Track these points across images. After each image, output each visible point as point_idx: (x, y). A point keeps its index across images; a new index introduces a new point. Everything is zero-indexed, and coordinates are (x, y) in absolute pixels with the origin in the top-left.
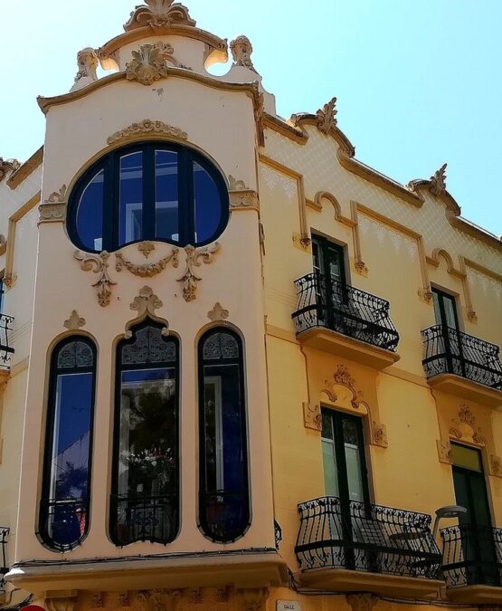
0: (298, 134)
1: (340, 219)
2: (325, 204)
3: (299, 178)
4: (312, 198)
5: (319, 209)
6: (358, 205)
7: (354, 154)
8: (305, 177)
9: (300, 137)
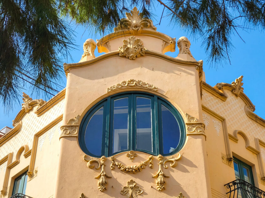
0: (222, 95)
1: (249, 148)
2: (240, 138)
3: (223, 120)
4: (232, 134)
5: (236, 140)
6: (260, 141)
7: (254, 109)
8: (227, 120)
9: (223, 97)
